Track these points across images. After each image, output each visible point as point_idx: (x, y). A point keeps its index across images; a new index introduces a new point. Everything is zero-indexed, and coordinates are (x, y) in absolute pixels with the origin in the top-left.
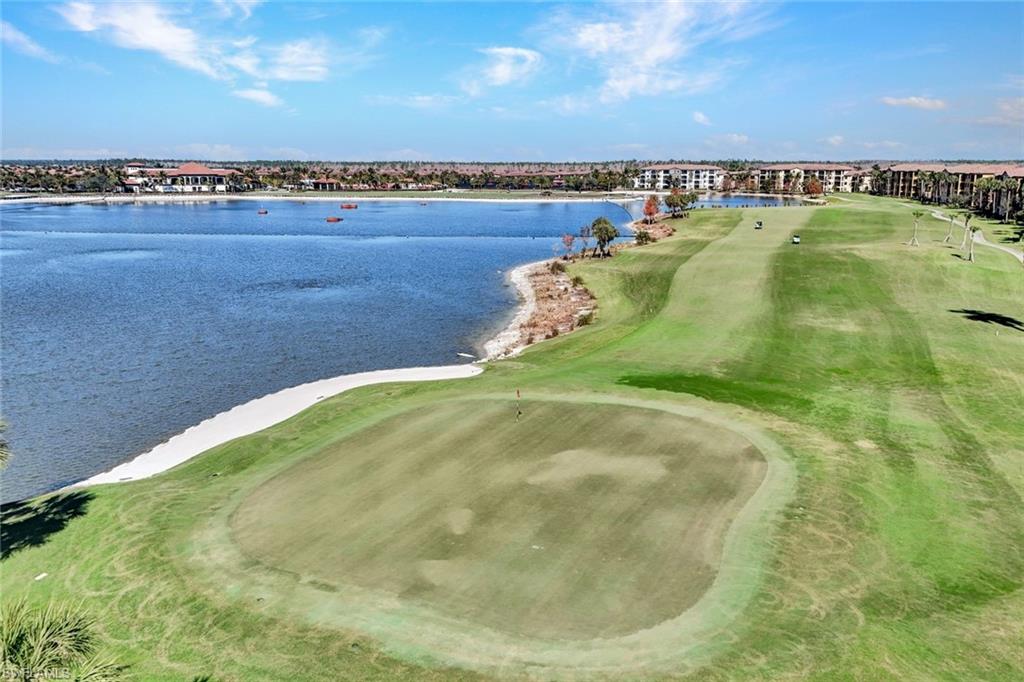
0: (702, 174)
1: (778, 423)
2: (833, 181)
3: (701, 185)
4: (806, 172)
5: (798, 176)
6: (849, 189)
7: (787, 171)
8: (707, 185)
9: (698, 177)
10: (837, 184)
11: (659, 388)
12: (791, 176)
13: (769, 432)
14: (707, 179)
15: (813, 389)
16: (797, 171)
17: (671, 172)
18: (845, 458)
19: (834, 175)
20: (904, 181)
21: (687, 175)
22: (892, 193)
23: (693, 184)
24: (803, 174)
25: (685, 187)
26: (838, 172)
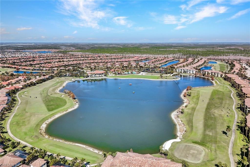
0: (191, 71)
1: (204, 148)
2: (217, 75)
3: (191, 73)
4: (211, 72)
5: (210, 73)
6: (220, 77)
7: (208, 72)
8: (192, 73)
9: (190, 71)
10: (218, 75)
11: (195, 143)
12: (209, 73)
13: (203, 149)
14: (192, 72)
15: (206, 144)
16: (210, 72)
17: (185, 70)
18: (208, 151)
19: (217, 74)
20: (230, 79)
21: (188, 70)
22: (227, 80)
23: (189, 72)
24: (211, 73)
25: (187, 73)
26: (218, 73)
